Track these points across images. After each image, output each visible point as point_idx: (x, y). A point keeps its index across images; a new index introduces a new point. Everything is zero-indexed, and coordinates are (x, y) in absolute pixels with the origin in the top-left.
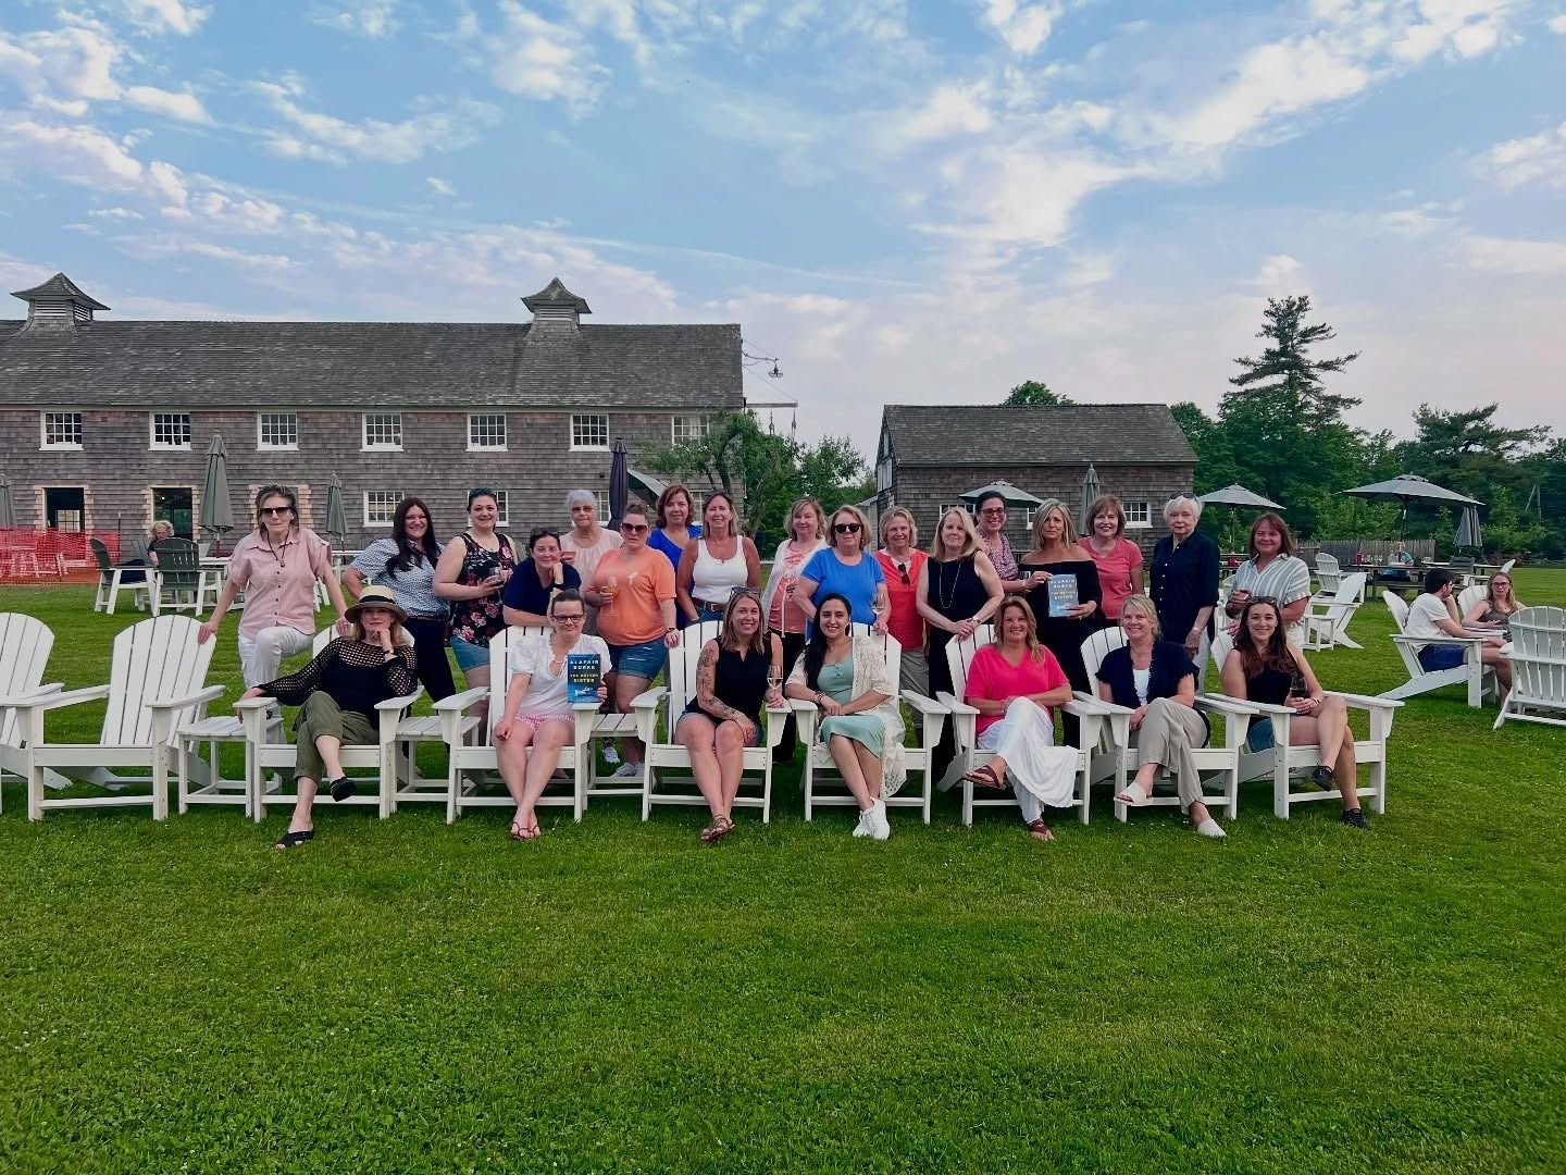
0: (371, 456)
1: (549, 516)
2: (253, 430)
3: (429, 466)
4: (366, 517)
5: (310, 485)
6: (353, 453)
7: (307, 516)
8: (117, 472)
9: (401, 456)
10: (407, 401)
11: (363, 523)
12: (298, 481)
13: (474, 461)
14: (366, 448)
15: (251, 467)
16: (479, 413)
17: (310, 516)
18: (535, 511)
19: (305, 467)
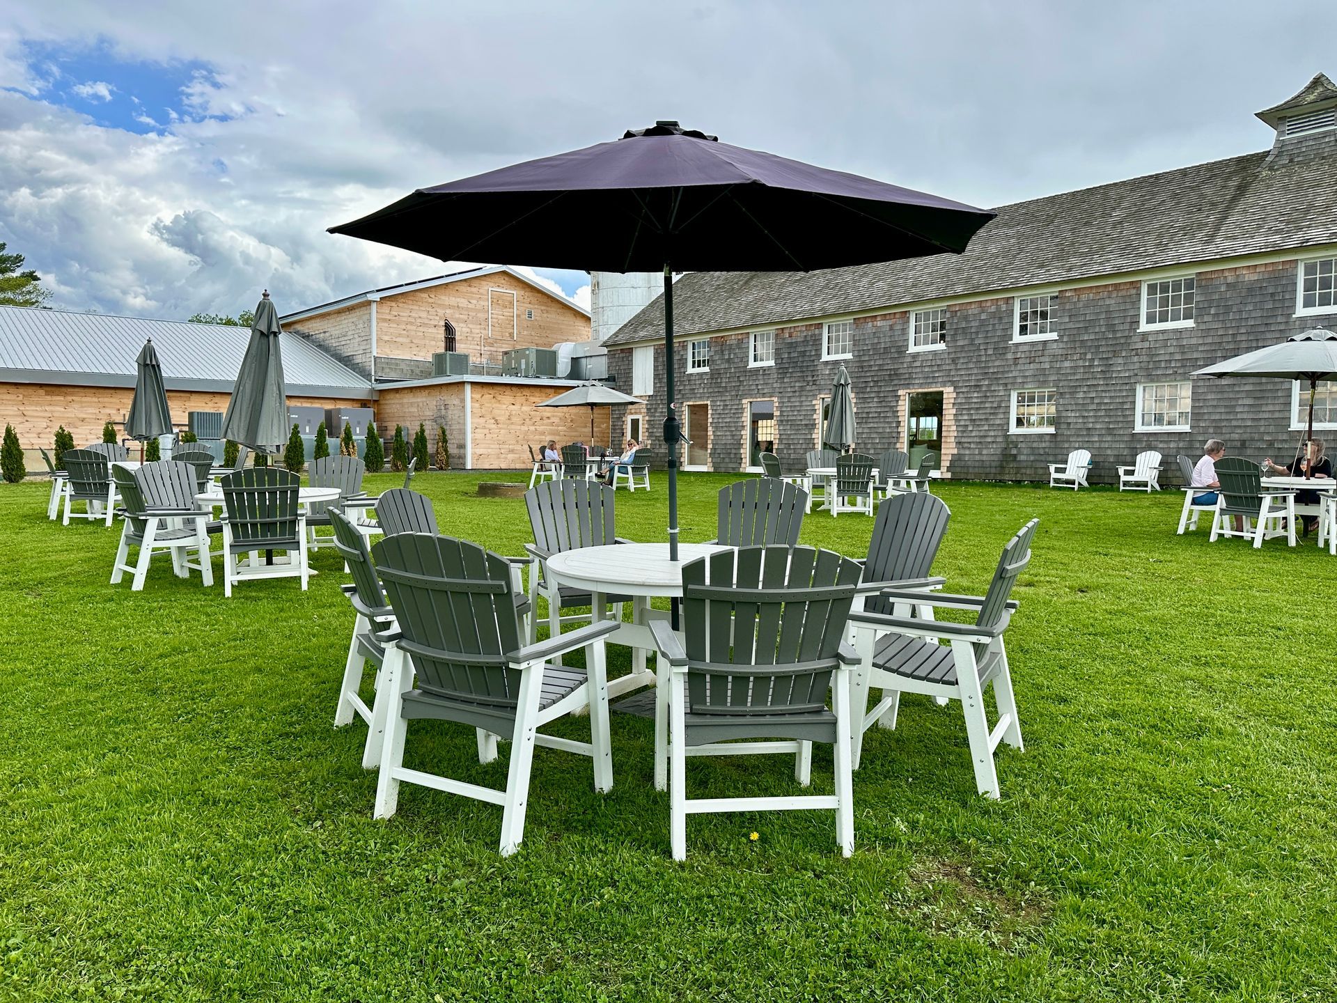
0: (1021, 348)
1: (1251, 416)
2: (904, 331)
3: (1089, 356)
4: (1013, 422)
5: (955, 388)
6: (1002, 346)
7: (950, 423)
8: (797, 384)
9: (1055, 345)
10: (1065, 275)
11: (1008, 430)
12: (944, 384)
13: (1146, 345)
14: (1017, 338)
15: (901, 371)
16: (1158, 278)
17: (953, 422)
18: (1231, 409)
19: (952, 367)
